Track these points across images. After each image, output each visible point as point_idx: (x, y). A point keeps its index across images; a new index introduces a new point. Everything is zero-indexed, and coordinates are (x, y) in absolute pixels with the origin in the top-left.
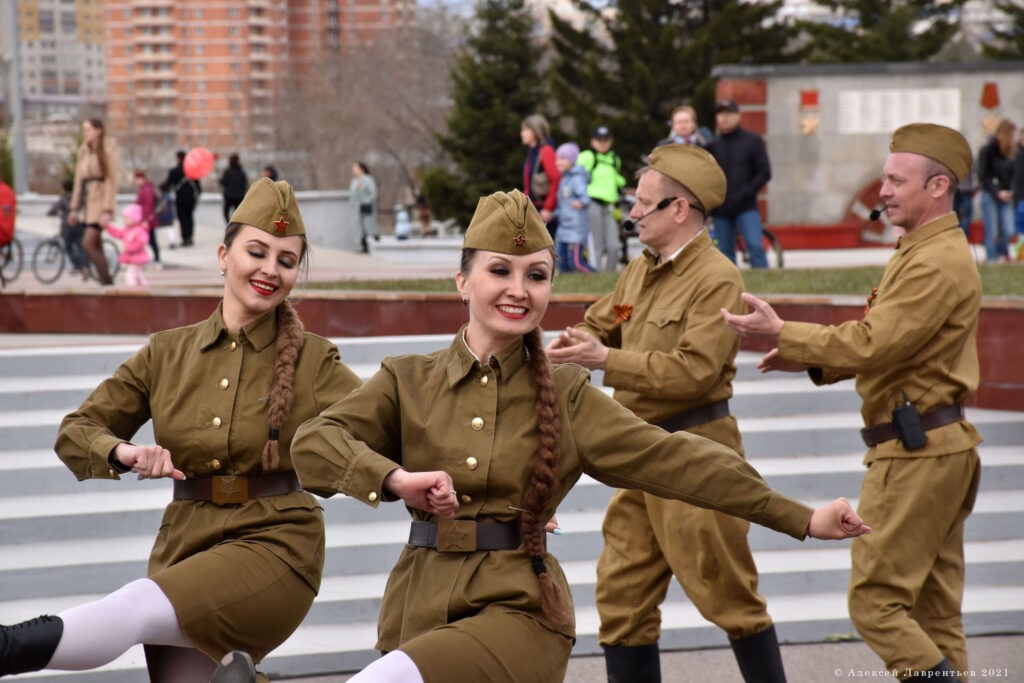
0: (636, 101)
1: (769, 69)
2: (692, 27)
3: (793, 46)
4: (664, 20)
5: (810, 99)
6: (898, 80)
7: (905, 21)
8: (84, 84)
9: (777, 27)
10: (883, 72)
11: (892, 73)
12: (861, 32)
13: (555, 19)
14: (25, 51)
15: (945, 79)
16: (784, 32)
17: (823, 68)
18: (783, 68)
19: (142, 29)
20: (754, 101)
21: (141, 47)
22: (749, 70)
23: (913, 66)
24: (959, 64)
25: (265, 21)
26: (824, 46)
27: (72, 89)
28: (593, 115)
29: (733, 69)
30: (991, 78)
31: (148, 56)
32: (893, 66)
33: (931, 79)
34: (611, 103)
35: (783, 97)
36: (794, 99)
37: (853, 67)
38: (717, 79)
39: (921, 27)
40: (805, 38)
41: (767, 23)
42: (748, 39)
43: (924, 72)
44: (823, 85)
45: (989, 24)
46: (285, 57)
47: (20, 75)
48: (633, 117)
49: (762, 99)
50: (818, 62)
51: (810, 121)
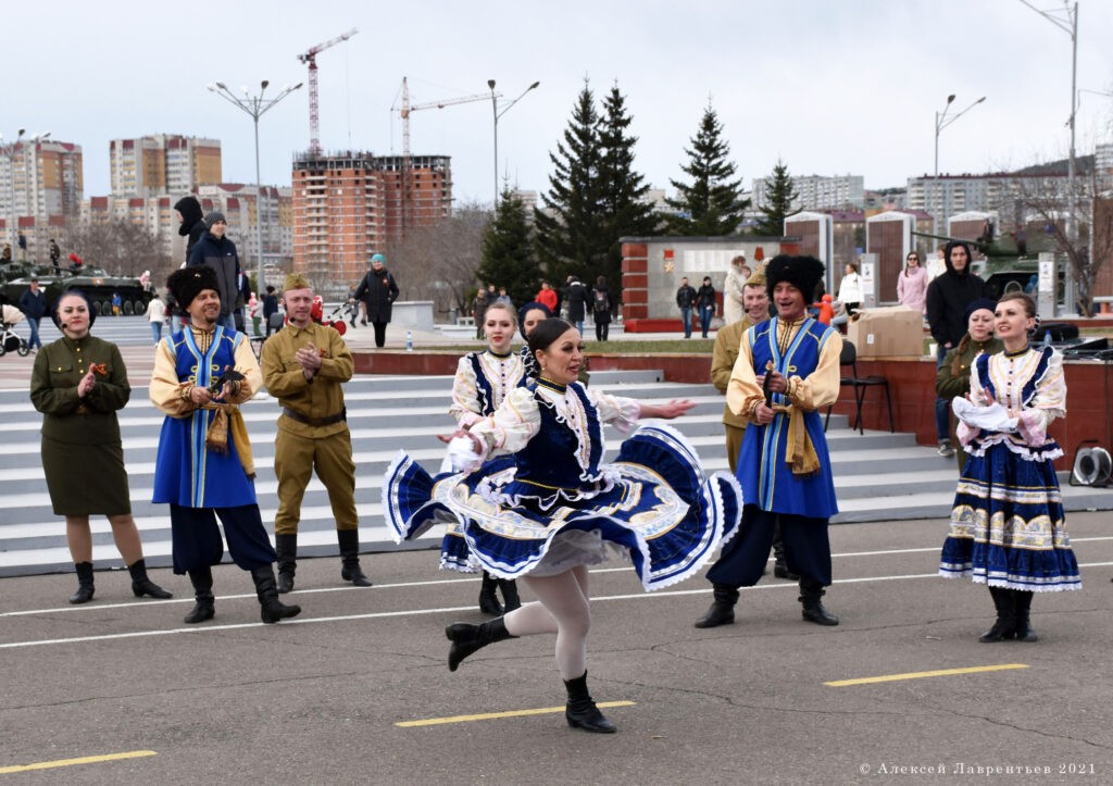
0: (579, 254)
1: (649, 238)
2: (608, 216)
3: (660, 226)
4: (593, 213)
5: (669, 254)
6: (714, 245)
7: (714, 216)
8: (283, 248)
9: (651, 217)
10: (706, 241)
11: (711, 242)
12: (692, 220)
13: (536, 211)
14: (253, 231)
15: (736, 245)
16: (655, 219)
17: (676, 238)
18: (656, 238)
19: (311, 219)
20: (641, 255)
21: (311, 227)
22: (638, 239)
23: (721, 238)
24: (743, 238)
25: (374, 215)
26: (674, 228)
27: (277, 250)
28: (557, 261)
29: (630, 238)
30: (760, 245)
31: (314, 232)
32: (710, 238)
33: (730, 244)
34: (565, 256)
35: (656, 252)
36: (661, 254)
37: (690, 238)
38: (621, 244)
39: (724, 218)
40: (665, 223)
41: (646, 215)
42: (637, 223)
43: (726, 241)
44: (676, 247)
45: (757, 219)
46: (384, 233)
47: (251, 243)
48: (577, 263)
49: (645, 254)
50: (673, 235)
51: (669, 266)
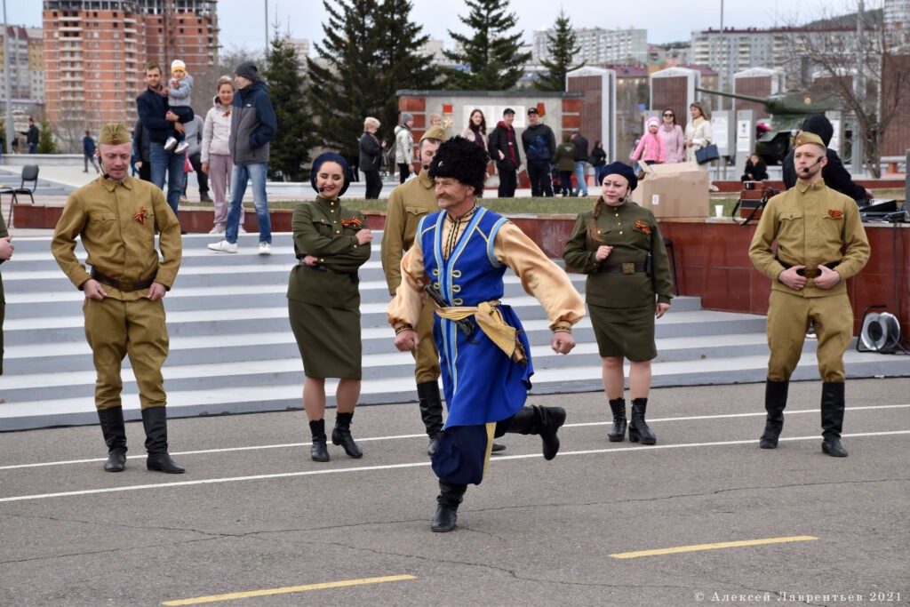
0: (355, 108)
1: (427, 92)
2: (384, 69)
3: (438, 80)
4: (369, 65)
5: (448, 109)
6: (494, 100)
7: (494, 69)
8: (33, 93)
9: (429, 70)
10: (486, 96)
11: (491, 96)
12: (471, 74)
13: (309, 61)
15: (517, 100)
16: (434, 72)
17: (455, 92)
18: (434, 92)
19: (65, 63)
20: (419, 110)
21: (65, 72)
22: (416, 93)
23: (502, 93)
24: (524, 93)
25: (134, 60)
26: (453, 81)
27: (26, 96)
28: (331, 115)
29: (407, 92)
30: (541, 101)
31: (68, 78)
32: (490, 93)
33: (511, 100)
34: (340, 108)
35: (434, 106)
36: (440, 109)
37: (471, 92)
38: (398, 97)
39: (504, 72)
40: (443, 78)
41: (424, 68)
42: (414, 75)
43: (506, 96)
44: (455, 102)
45: (539, 73)
48: (352, 117)
49: (423, 108)
50: (451, 89)
